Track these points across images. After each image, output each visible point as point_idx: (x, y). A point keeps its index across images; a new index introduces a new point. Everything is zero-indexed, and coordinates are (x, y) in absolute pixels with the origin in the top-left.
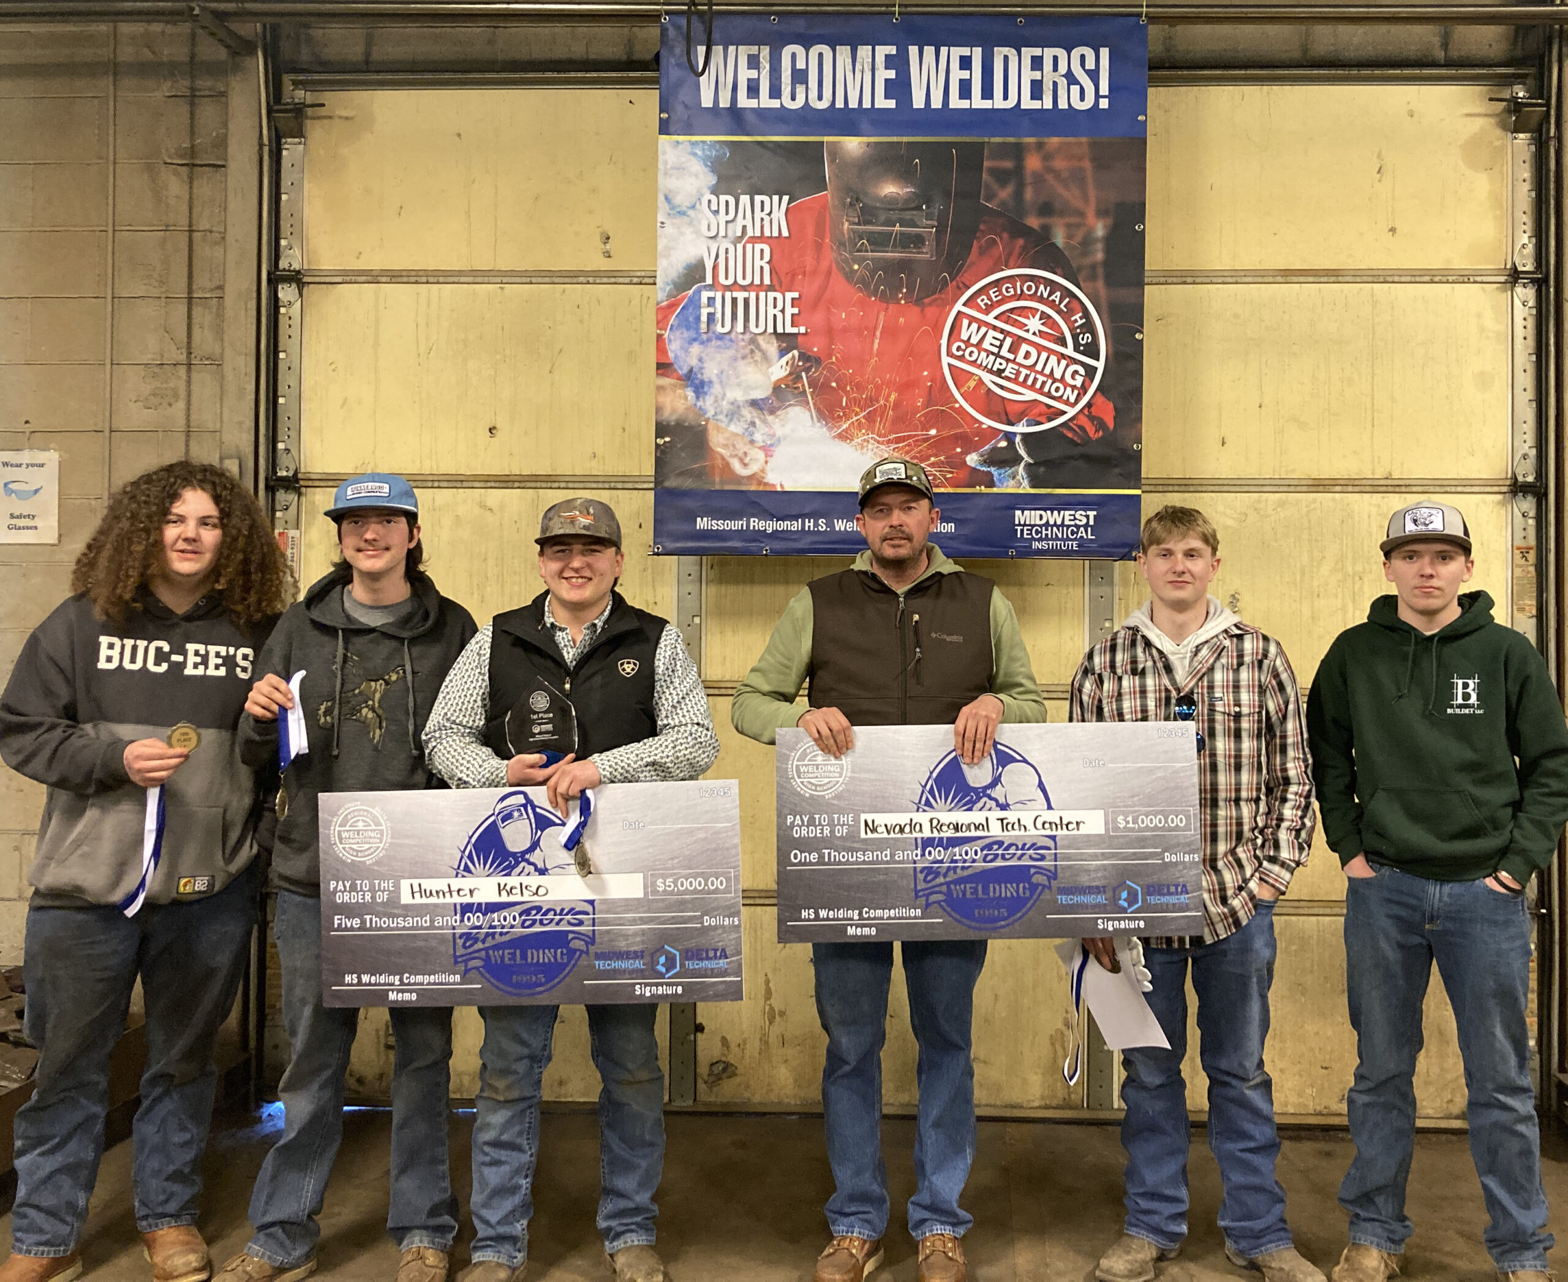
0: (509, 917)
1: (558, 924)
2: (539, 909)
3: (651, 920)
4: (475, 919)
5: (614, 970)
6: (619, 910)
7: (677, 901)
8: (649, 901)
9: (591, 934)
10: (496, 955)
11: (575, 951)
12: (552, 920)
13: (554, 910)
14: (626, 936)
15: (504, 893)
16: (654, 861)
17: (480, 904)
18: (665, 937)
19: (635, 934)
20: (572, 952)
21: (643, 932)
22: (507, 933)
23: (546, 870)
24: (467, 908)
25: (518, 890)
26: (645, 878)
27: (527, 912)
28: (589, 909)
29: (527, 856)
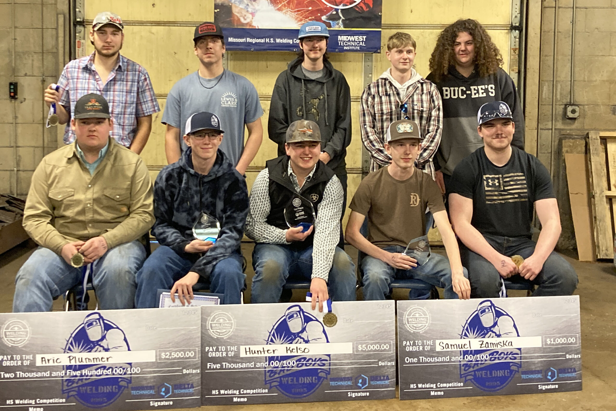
0: (291, 363)
1: (313, 365)
2: (305, 358)
3: (356, 363)
4: (275, 364)
5: (339, 386)
9: (328, 370)
10: (284, 380)
11: (321, 377)
12: (311, 364)
13: (312, 359)
15: (289, 351)
17: (278, 357)
19: (349, 369)
20: (319, 378)
21: (352, 369)
22: (290, 370)
23: (309, 341)
24: (271, 359)
25: (296, 350)
26: (353, 345)
27: (299, 360)
28: (328, 358)
29: (300, 335)
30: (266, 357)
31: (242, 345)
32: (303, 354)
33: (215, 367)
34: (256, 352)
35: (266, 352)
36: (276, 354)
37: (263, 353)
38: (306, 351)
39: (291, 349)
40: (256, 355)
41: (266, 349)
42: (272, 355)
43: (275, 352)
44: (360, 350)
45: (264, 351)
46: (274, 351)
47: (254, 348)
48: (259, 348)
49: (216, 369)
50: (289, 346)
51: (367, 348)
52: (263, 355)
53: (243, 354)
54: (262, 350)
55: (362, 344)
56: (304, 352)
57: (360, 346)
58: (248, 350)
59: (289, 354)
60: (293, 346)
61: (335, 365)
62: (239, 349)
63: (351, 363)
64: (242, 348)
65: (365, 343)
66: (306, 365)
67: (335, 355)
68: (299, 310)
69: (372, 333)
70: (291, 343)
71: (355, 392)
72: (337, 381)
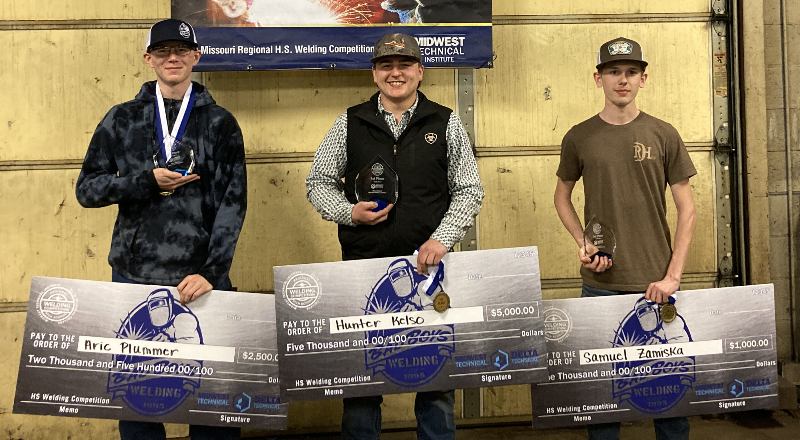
0: (401, 338)
1: (431, 340)
2: (418, 332)
4: (379, 340)
5: (468, 367)
6: (469, 330)
7: (505, 322)
8: (487, 323)
9: (452, 346)
10: (392, 363)
11: (443, 356)
12: (428, 338)
13: (429, 332)
14: (474, 345)
15: (396, 323)
16: (489, 298)
17: (381, 331)
18: (498, 345)
19: (480, 344)
20: (440, 358)
22: (400, 348)
23: (422, 307)
24: (373, 334)
25: (405, 321)
27: (411, 334)
28: (450, 330)
29: (410, 299)
30: (365, 332)
31: (331, 317)
32: (416, 325)
33: (297, 349)
34: (352, 326)
35: (365, 325)
36: (379, 328)
37: (360, 326)
38: (420, 321)
39: (398, 320)
40: (351, 330)
41: (364, 322)
42: (373, 328)
43: (378, 324)
44: (494, 316)
45: (362, 324)
46: (375, 323)
47: (348, 320)
48: (355, 320)
49: (299, 351)
50: (395, 315)
51: (503, 313)
52: (361, 329)
53: (333, 330)
54: (359, 323)
55: (496, 308)
56: (417, 322)
57: (493, 311)
58: (340, 323)
59: (397, 326)
60: (401, 315)
61: (460, 338)
62: (328, 323)
63: (483, 334)
64: (332, 321)
65: (500, 307)
66: (421, 340)
67: (460, 325)
68: (406, 265)
69: (509, 293)
70: (399, 311)
71: (491, 375)
72: (466, 361)
